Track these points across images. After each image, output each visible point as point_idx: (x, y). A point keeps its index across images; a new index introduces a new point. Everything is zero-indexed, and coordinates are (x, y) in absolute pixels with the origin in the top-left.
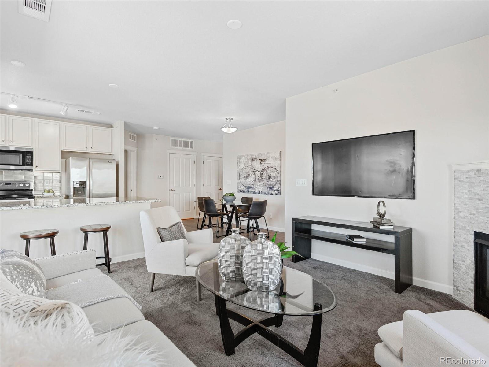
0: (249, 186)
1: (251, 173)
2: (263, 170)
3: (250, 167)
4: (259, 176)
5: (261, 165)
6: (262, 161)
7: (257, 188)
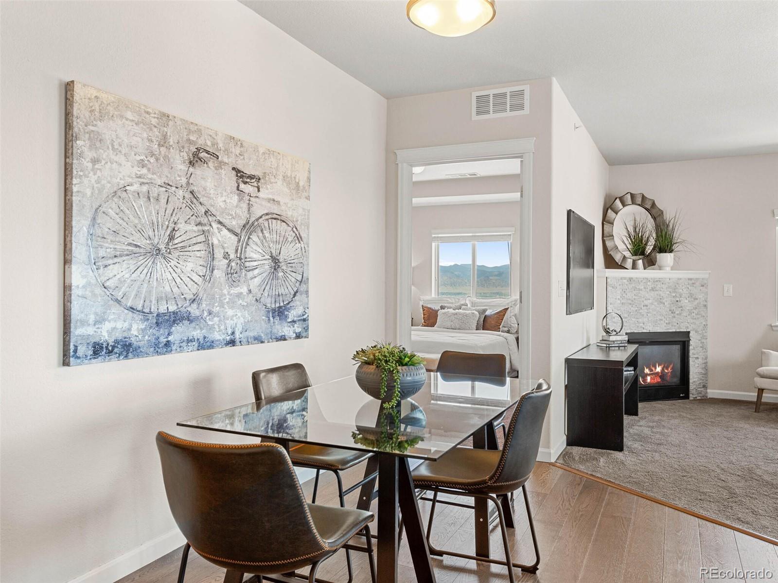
0: (173, 308)
1: (187, 229)
2: (249, 227)
3: (180, 193)
4: (232, 256)
5: (241, 200)
6: (245, 183)
7: (217, 315)
